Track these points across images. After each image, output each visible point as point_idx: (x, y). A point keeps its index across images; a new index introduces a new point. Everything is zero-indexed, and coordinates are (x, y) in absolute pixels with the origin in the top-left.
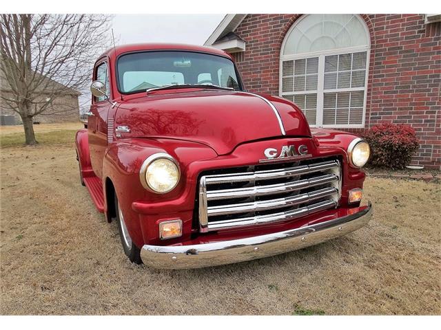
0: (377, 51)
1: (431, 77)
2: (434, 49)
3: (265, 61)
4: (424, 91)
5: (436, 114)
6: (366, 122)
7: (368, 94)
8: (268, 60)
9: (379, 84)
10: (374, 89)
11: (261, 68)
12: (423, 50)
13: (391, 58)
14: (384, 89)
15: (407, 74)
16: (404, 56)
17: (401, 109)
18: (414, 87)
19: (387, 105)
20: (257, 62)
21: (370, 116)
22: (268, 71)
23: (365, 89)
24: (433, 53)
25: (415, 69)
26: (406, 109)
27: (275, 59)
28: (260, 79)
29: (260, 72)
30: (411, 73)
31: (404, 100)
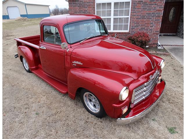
0: (134, 2)
1: (152, 13)
2: (154, 3)
3: (88, 3)
4: (150, 19)
5: (153, 28)
6: (130, 30)
7: (131, 19)
8: (90, 3)
9: (135, 15)
10: (133, 17)
11: (87, 6)
12: (150, 3)
13: (139, 5)
14: (136, 17)
15: (144, 12)
16: (144, 5)
17: (142, 25)
18: (146, 17)
19: (137, 23)
20: (85, 3)
21: (131, 28)
22: (90, 7)
23: (129, 17)
24: (153, 4)
25: (147, 10)
26: (143, 25)
27: (93, 2)
28: (87, 11)
29: (87, 8)
30: (146, 12)
31: (142, 22)
